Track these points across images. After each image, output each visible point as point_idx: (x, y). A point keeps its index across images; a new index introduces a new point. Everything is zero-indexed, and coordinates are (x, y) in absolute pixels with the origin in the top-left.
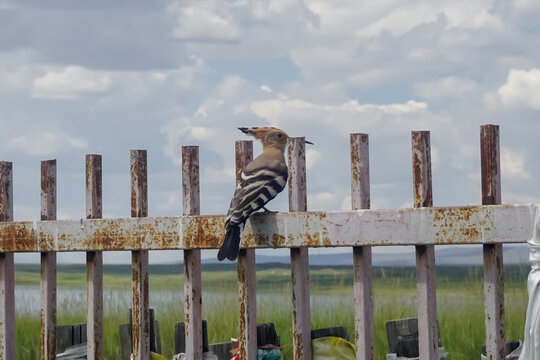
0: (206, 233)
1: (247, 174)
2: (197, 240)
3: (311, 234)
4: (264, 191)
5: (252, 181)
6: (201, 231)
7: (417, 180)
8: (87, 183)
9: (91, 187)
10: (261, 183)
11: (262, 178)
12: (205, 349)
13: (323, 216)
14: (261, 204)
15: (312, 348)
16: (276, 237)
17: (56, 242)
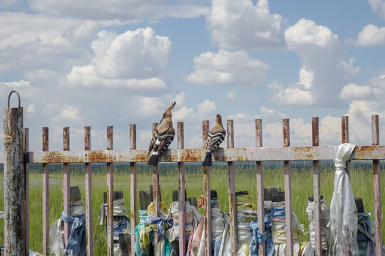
0: (191, 155)
1: (213, 134)
2: (186, 158)
3: (240, 156)
4: (219, 140)
5: (215, 137)
6: (188, 155)
7: (285, 137)
8: (131, 135)
9: (132, 137)
10: (218, 138)
11: (218, 135)
12: (186, 200)
13: (245, 150)
14: (218, 145)
15: (236, 199)
16: (223, 157)
17: (117, 159)
